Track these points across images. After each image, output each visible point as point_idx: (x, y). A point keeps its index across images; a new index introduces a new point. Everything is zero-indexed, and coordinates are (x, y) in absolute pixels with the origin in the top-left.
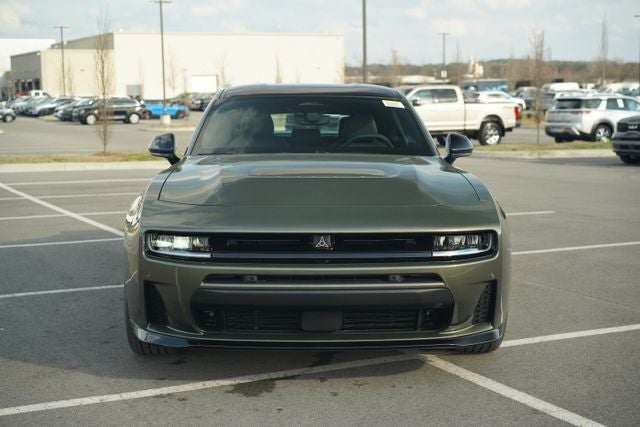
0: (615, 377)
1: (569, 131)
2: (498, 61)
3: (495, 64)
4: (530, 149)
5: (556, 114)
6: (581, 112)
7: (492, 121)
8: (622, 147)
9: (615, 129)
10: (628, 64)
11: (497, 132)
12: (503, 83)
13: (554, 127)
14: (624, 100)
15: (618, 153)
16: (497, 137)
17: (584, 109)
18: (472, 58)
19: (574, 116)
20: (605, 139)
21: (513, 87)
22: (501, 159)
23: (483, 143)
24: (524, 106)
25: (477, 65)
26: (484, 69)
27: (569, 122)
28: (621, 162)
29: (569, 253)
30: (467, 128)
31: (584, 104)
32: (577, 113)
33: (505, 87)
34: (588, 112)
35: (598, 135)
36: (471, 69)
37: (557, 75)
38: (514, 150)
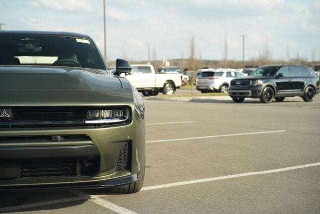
0: (215, 206)
1: (207, 88)
2: (177, 60)
3: (176, 61)
4: (188, 96)
5: (201, 80)
6: (214, 78)
7: (169, 83)
8: (233, 93)
9: (230, 85)
10: (238, 62)
11: (172, 89)
12: (178, 69)
13: (200, 86)
14: (235, 72)
15: (231, 97)
16: (172, 91)
17: (214, 77)
18: (164, 58)
19: (210, 80)
20: (225, 92)
21: (183, 70)
22: (173, 101)
23: (164, 93)
24: (188, 79)
25: (167, 61)
26: (170, 63)
27: (208, 83)
28: (233, 102)
29: (199, 139)
30: (157, 86)
31: (215, 75)
32: (212, 79)
33: (179, 70)
34: (217, 78)
35: (222, 90)
36: (164, 63)
37: (205, 66)
38: (180, 96)
